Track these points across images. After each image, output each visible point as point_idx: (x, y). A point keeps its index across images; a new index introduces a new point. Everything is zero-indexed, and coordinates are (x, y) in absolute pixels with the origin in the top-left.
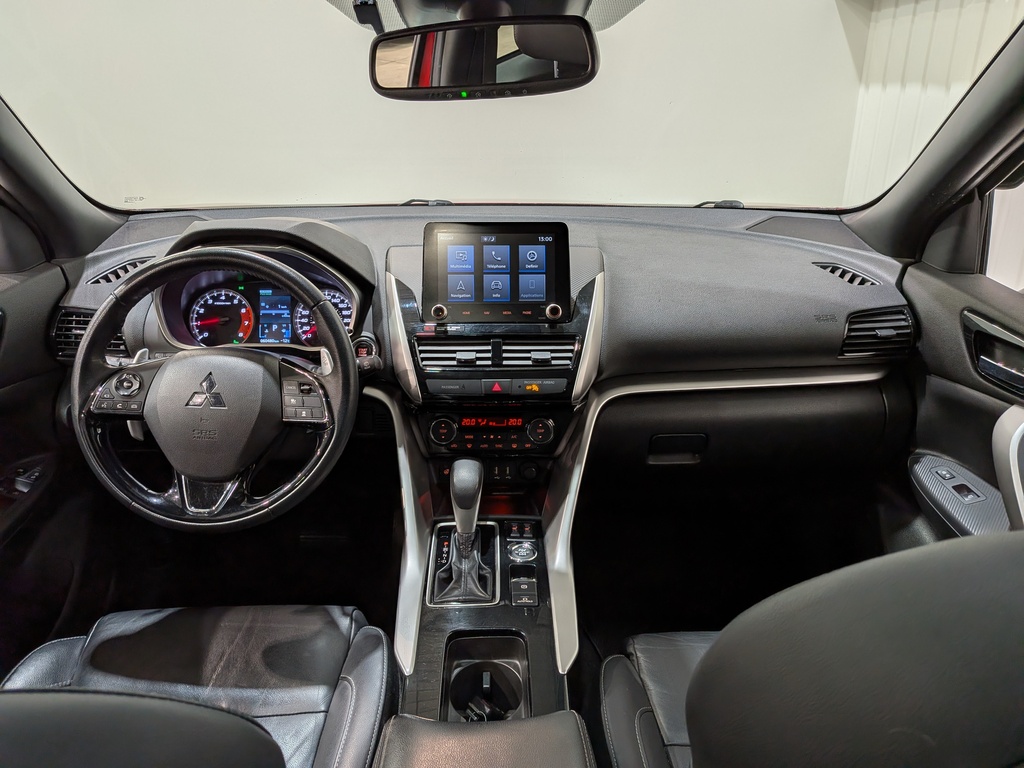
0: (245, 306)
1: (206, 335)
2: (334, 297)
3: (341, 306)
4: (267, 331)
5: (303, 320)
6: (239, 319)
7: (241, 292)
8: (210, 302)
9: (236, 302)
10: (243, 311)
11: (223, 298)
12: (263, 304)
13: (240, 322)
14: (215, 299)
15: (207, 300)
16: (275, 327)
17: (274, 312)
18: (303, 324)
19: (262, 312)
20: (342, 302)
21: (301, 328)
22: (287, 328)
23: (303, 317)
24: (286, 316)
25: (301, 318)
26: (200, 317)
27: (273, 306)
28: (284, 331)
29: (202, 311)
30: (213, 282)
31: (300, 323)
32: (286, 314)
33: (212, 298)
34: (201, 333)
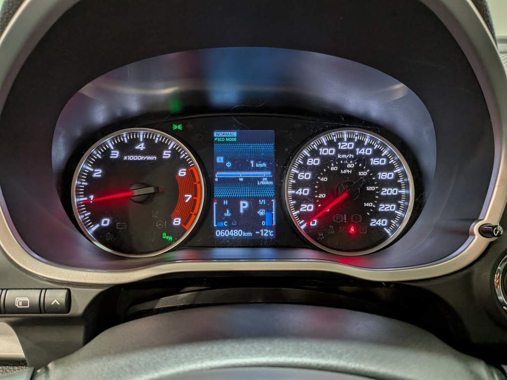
0: (184, 163)
1: (106, 222)
2: (360, 144)
3: (374, 162)
4: (228, 214)
5: (300, 192)
6: (176, 189)
7: (175, 134)
8: (115, 154)
9: (167, 154)
10: (182, 173)
11: (141, 147)
12: (220, 160)
13: (176, 196)
14: (126, 148)
15: (108, 151)
16: (244, 205)
17: (241, 175)
18: (299, 200)
19: (218, 175)
20: (377, 153)
21: (297, 207)
22: (268, 208)
23: (298, 184)
24: (265, 182)
25: (295, 187)
26: (93, 185)
27: (241, 164)
28: (261, 213)
29: (98, 173)
30: (119, 113)
31: (295, 197)
32: (265, 178)
33: (120, 146)
34: (95, 219)
